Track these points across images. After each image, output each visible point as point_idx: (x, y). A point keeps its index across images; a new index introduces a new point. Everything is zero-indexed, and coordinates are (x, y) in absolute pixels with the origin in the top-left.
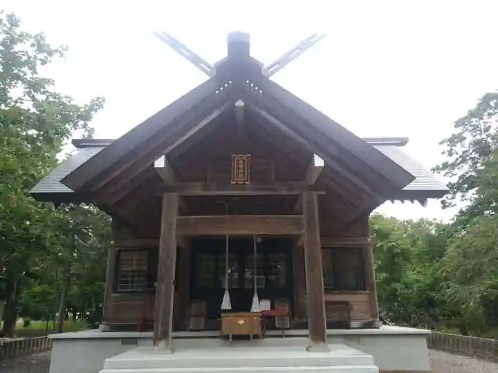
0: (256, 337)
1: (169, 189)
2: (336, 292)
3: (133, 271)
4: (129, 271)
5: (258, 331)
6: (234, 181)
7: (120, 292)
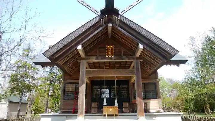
0: (116, 115)
1: (83, 59)
2: (146, 99)
3: (70, 91)
4: (69, 91)
5: (117, 113)
6: (107, 56)
7: (65, 99)
